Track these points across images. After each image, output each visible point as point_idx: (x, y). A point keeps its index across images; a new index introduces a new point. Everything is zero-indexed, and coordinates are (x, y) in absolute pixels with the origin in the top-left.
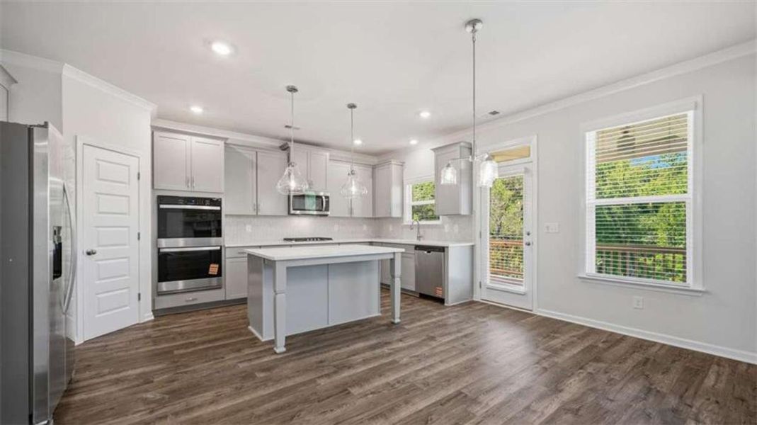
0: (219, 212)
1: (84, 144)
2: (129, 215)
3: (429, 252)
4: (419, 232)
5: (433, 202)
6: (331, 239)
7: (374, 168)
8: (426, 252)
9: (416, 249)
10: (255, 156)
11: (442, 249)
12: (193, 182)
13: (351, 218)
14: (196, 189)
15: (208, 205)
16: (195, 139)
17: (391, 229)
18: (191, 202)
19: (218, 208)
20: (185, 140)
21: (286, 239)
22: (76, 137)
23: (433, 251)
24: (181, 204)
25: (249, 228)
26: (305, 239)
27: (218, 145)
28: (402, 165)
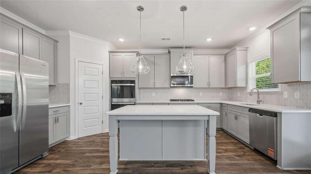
0: (134, 87)
1: (78, 61)
2: (98, 88)
3: (261, 115)
4: (259, 97)
5: (268, 74)
6: (193, 101)
7: (226, 55)
8: (258, 115)
9: (249, 111)
10: (153, 58)
11: (275, 114)
12: (123, 73)
13: (209, 88)
14: (125, 77)
15: (129, 84)
16: (124, 54)
17: (239, 95)
18: (123, 82)
19: (134, 85)
20: (120, 55)
21: (171, 100)
22: (75, 59)
23: (265, 115)
24: (119, 84)
25: (154, 94)
26: (178, 100)
27: (134, 55)
28: (246, 49)
